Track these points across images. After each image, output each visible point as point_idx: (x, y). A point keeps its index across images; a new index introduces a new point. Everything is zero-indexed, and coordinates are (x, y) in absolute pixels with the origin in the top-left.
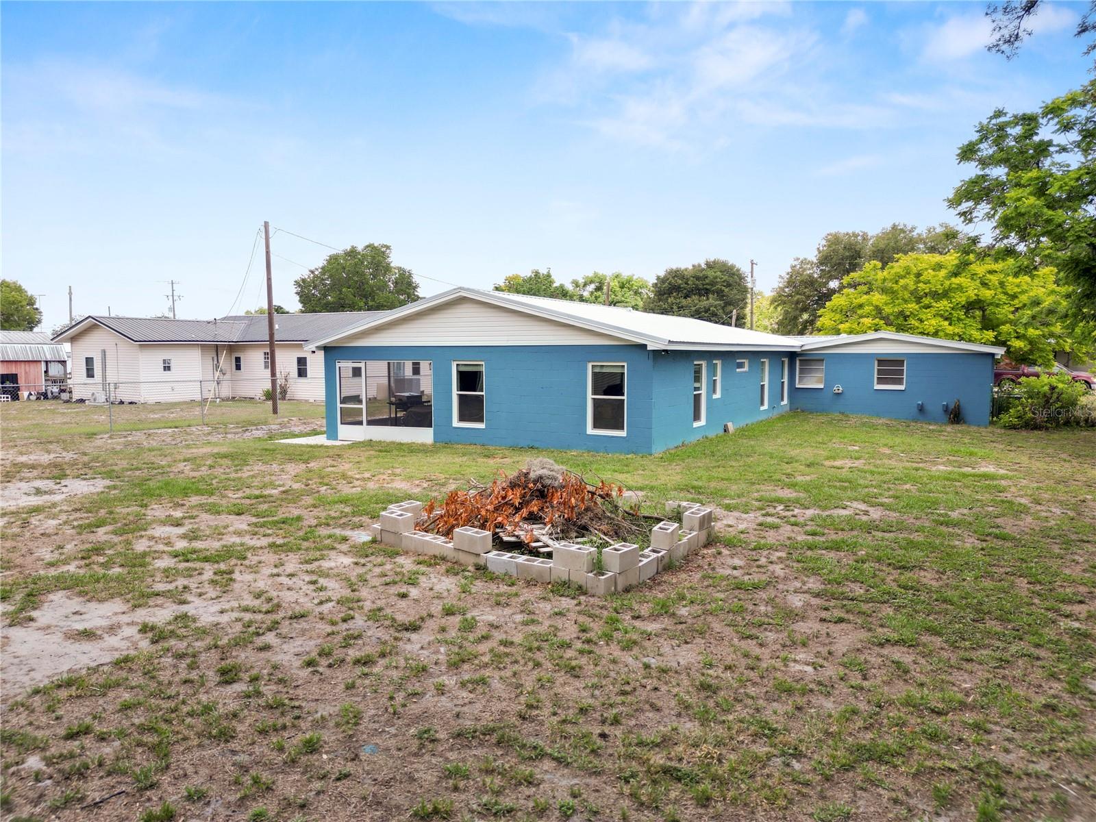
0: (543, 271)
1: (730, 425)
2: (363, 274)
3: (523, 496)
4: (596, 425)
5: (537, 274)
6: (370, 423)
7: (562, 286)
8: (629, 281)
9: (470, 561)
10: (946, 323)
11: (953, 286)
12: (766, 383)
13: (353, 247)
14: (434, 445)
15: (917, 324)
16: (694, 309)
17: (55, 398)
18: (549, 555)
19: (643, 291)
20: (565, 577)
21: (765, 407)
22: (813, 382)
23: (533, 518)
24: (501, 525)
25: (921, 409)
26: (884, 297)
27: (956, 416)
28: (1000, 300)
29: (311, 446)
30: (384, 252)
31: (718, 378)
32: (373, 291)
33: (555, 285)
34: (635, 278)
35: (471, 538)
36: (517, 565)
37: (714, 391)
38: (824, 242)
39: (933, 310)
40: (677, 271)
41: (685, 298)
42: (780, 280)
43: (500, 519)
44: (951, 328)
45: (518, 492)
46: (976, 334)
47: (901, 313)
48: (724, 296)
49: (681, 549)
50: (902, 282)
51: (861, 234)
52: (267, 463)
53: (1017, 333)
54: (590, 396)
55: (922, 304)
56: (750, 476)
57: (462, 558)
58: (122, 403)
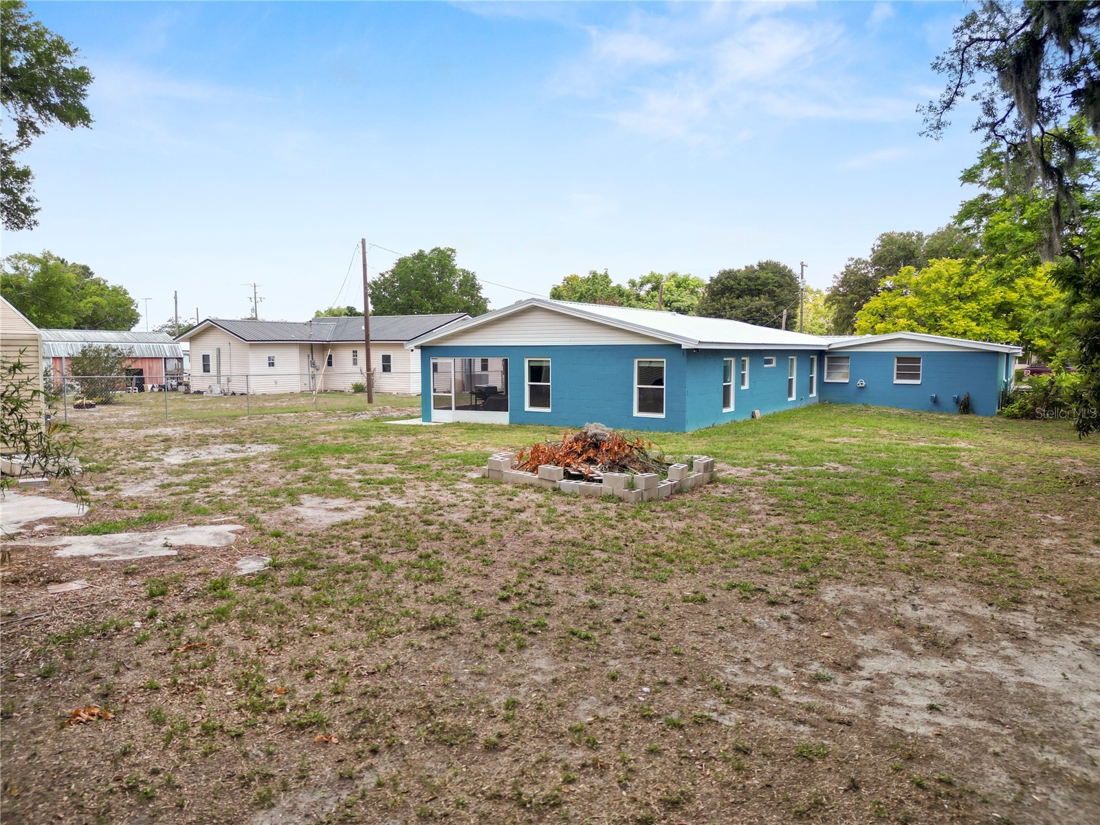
0: (601, 272)
1: (757, 412)
2: (431, 277)
3: (583, 447)
4: (641, 409)
5: (594, 275)
6: (457, 408)
7: (619, 286)
8: (685, 281)
9: (549, 486)
10: (974, 324)
11: (981, 289)
12: (794, 377)
13: (420, 251)
14: (510, 426)
15: (946, 325)
16: (745, 309)
17: (174, 390)
18: (600, 481)
19: (700, 290)
20: (610, 493)
21: (794, 398)
22: (840, 377)
23: (591, 461)
24: (568, 465)
25: (935, 401)
26: (917, 299)
27: (965, 407)
28: (1025, 302)
29: (413, 426)
30: (449, 256)
31: (747, 372)
32: (439, 293)
33: (612, 285)
34: (691, 277)
35: (550, 472)
36: (580, 486)
37: (743, 383)
38: (878, 242)
39: (962, 312)
40: (730, 272)
41: (737, 298)
42: (834, 280)
43: (568, 461)
44: (979, 328)
45: (580, 444)
46: (1001, 334)
47: (932, 315)
48: (775, 296)
49: (690, 482)
50: (934, 286)
51: (916, 234)
52: (385, 436)
53: (1041, 332)
54: (636, 386)
55: (952, 307)
56: (760, 447)
57: (544, 484)
58: (234, 394)
